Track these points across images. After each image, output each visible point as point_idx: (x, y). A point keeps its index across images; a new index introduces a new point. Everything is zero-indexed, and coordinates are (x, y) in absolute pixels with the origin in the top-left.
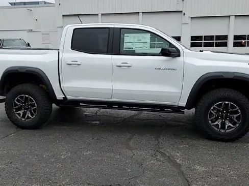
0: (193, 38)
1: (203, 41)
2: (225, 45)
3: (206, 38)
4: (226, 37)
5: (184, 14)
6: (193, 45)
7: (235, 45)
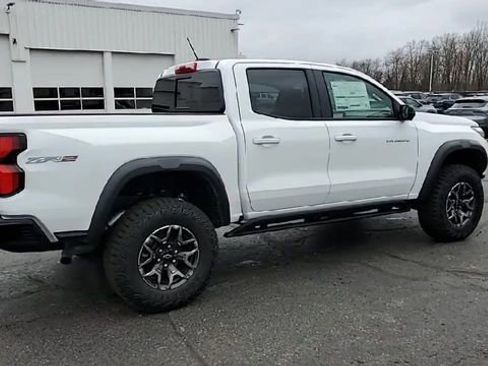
0: (38, 92)
1: (59, 99)
2: (100, 105)
3: (64, 92)
4: (99, 92)
5: (15, 42)
6: (39, 106)
7: (119, 105)
